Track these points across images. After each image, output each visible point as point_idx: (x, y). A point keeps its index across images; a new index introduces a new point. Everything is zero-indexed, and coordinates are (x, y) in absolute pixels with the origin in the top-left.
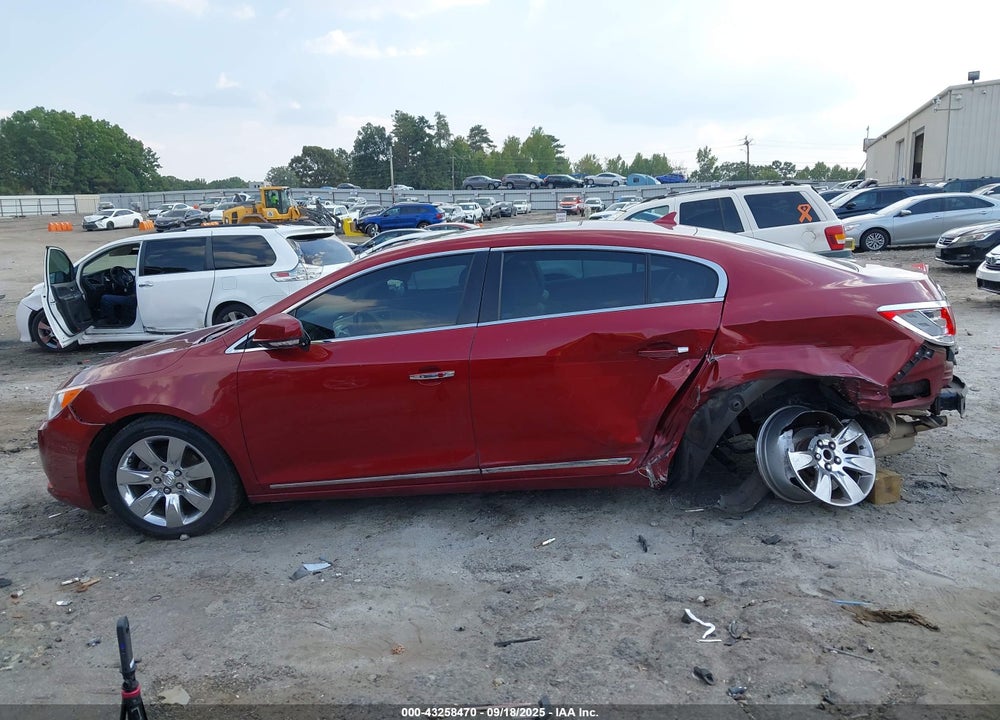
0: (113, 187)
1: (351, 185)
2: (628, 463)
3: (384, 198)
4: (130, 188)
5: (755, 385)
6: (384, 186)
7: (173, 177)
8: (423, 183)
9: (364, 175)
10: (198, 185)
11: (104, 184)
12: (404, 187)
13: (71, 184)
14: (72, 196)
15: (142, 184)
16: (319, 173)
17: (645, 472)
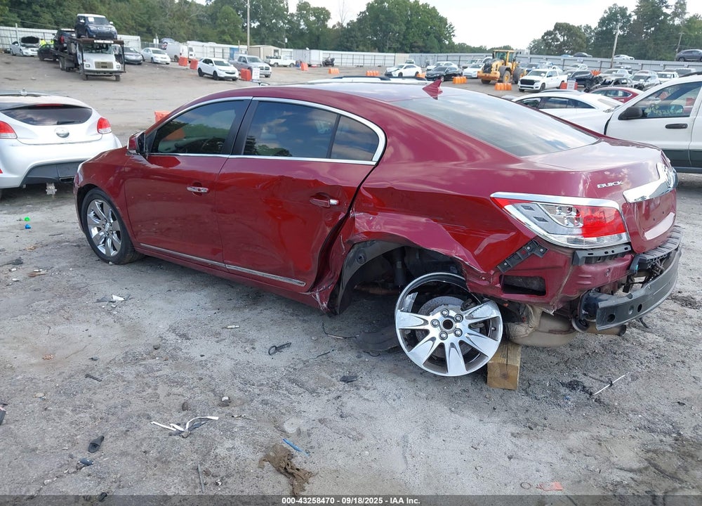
0: (424, 49)
1: (586, 54)
2: (303, 285)
3: (604, 65)
4: (434, 50)
5: (377, 245)
6: (609, 56)
7: (465, 44)
8: (649, 55)
9: (601, 46)
10: (480, 50)
11: (418, 47)
12: (626, 57)
13: (400, 46)
14: (394, 54)
15: (441, 48)
16: (564, 43)
17: (315, 296)
